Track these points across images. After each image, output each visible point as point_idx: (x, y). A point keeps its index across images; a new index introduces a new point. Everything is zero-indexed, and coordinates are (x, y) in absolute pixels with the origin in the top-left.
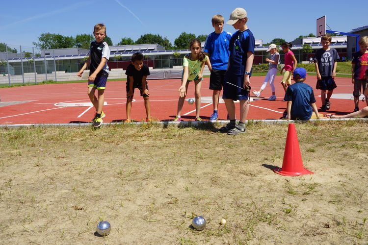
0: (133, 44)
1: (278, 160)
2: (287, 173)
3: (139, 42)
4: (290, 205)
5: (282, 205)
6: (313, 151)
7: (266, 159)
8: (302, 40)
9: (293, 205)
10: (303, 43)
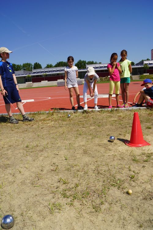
0: (53, 67)
1: (128, 135)
2: (133, 144)
3: (56, 66)
4: (134, 172)
5: (128, 172)
6: (150, 128)
7: (120, 135)
8: (143, 62)
9: (136, 172)
10: (144, 64)
